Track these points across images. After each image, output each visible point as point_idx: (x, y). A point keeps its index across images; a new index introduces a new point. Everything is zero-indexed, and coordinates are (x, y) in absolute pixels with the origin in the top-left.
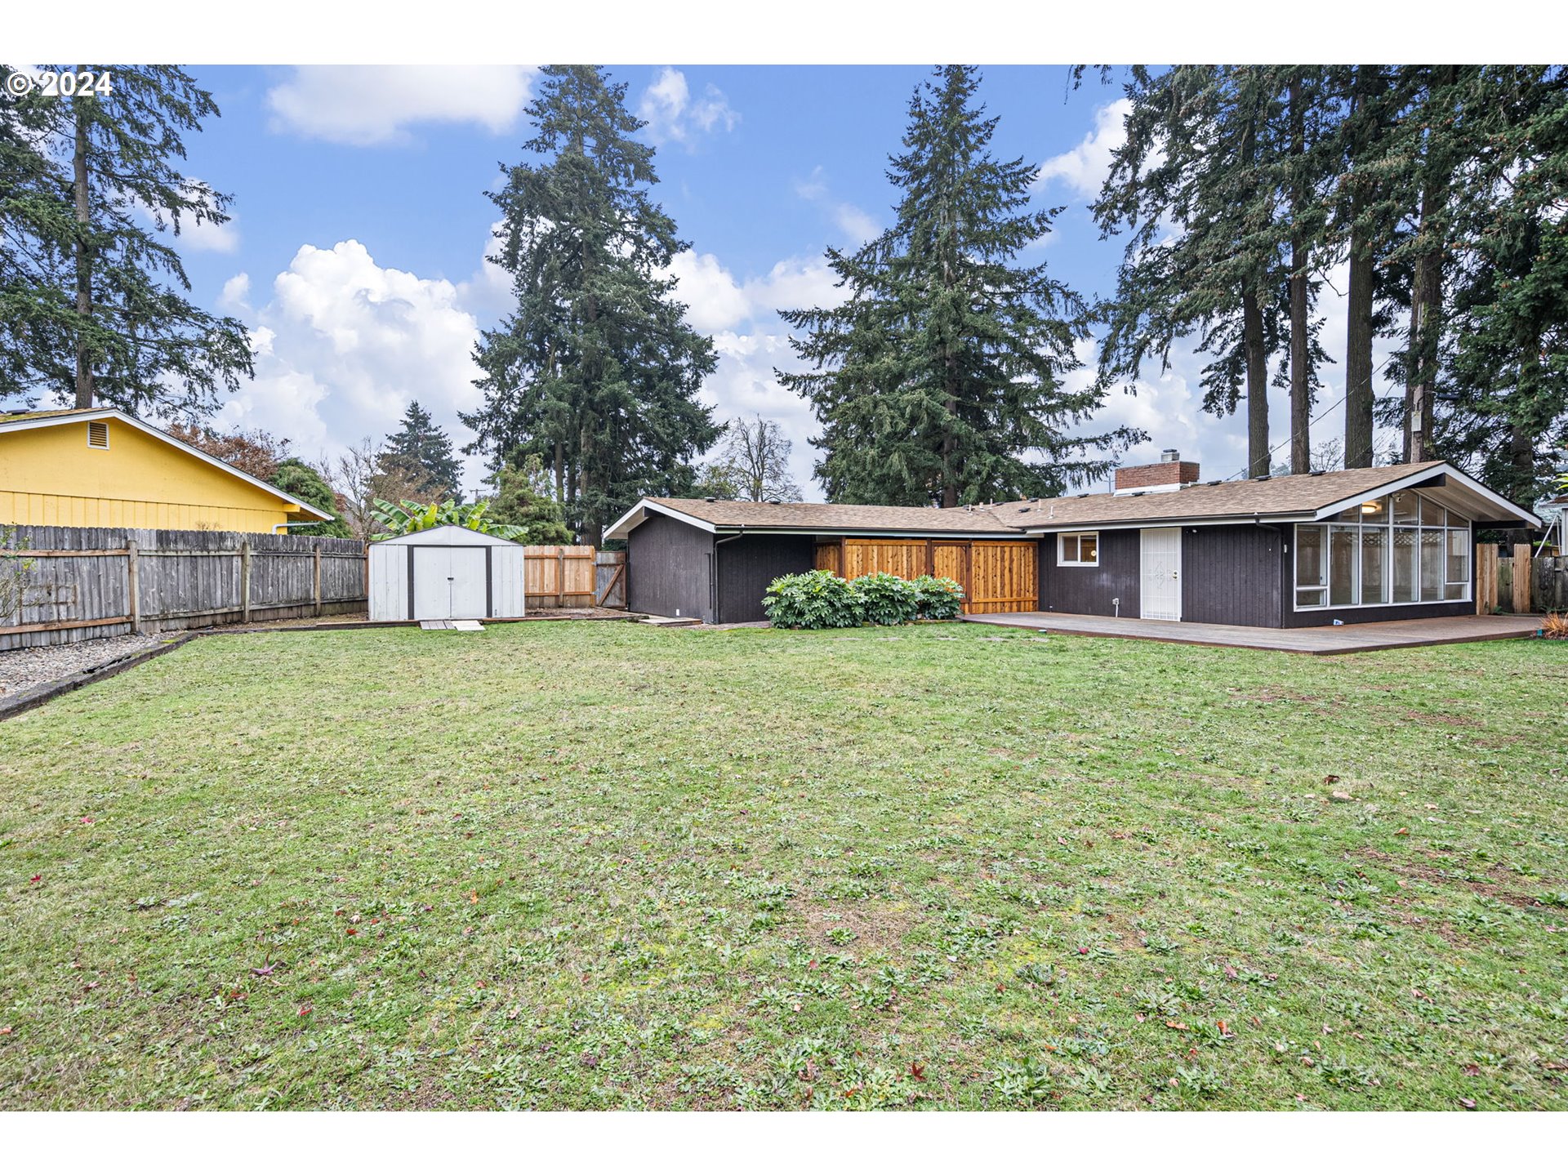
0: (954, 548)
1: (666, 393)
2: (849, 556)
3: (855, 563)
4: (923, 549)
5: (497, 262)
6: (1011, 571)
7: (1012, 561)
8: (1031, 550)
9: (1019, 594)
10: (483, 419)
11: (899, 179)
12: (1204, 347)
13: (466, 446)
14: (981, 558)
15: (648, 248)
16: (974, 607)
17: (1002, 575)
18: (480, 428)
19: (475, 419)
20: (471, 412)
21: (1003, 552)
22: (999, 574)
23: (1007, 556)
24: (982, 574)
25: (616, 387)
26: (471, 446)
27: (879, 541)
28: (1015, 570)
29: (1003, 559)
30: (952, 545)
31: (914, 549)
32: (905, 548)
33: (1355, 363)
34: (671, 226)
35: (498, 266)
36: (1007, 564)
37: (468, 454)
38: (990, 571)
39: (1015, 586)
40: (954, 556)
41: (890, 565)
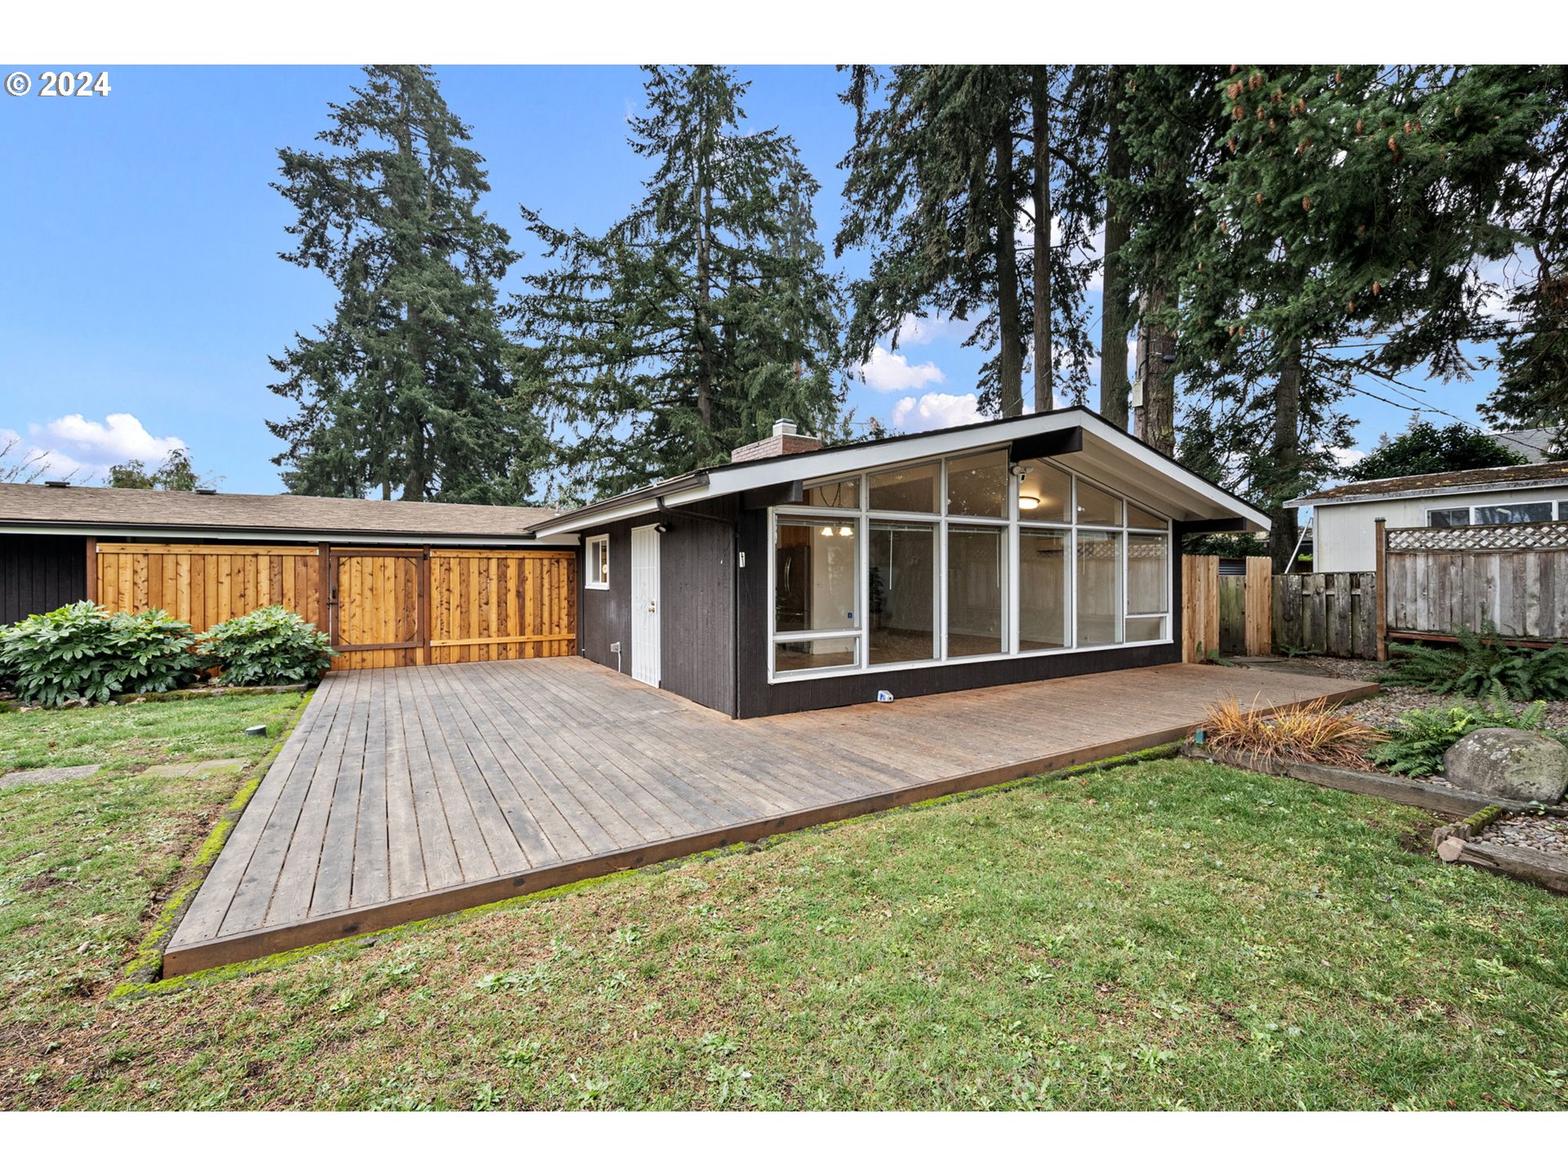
0: (390, 561)
1: (481, 401)
2: (110, 574)
3: (126, 587)
4: (314, 564)
5: (290, 259)
6: (520, 595)
7: (522, 580)
8: (564, 564)
9: (539, 630)
10: (294, 428)
11: (642, 148)
12: (972, 340)
13: (276, 456)
14: (455, 577)
15: (482, 258)
16: (435, 654)
17: (502, 603)
18: (291, 437)
19: (285, 428)
20: (281, 422)
21: (505, 567)
22: (494, 599)
23: (512, 572)
24: (455, 600)
25: (413, 393)
26: (282, 456)
27: (195, 549)
28: (529, 593)
29: (502, 577)
30: (385, 555)
31: (289, 564)
32: (264, 562)
33: (1108, 347)
34: (503, 236)
35: (293, 264)
36: (512, 584)
37: (279, 464)
38: (474, 595)
39: (529, 619)
40: (390, 572)
41: (225, 590)
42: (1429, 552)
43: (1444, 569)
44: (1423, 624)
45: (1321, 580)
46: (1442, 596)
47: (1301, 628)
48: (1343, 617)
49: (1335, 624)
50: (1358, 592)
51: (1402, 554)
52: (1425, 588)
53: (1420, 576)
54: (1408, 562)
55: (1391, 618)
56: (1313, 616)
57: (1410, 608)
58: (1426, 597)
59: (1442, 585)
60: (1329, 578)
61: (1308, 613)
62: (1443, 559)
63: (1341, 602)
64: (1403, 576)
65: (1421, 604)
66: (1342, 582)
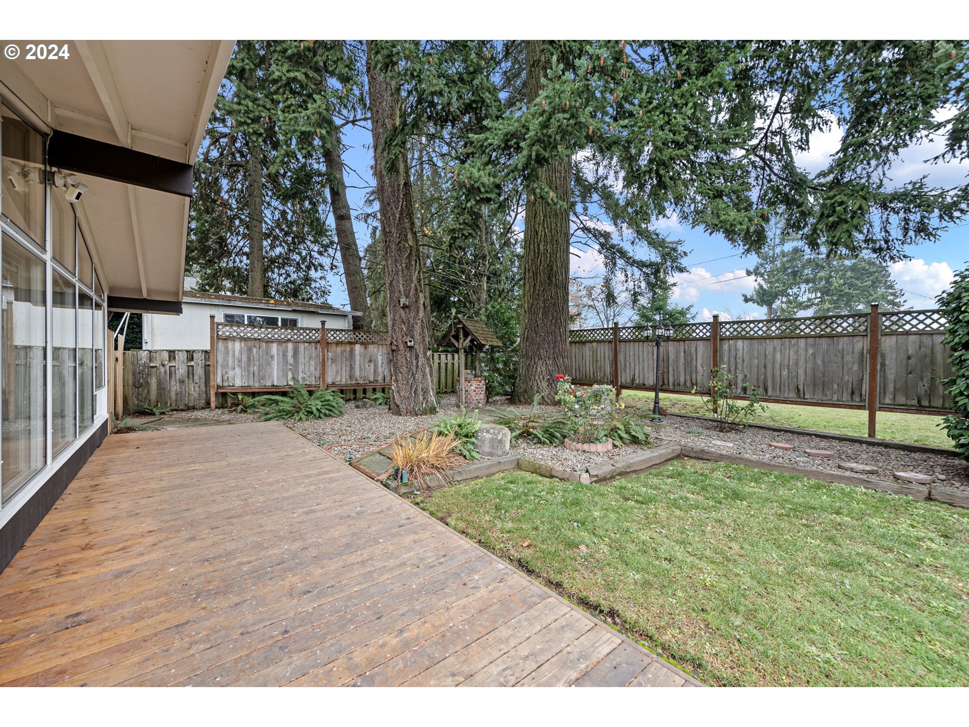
42: (242, 339)
43: (250, 350)
44: (238, 383)
45: (166, 355)
46: (249, 366)
47: (148, 392)
48: (182, 382)
49: (175, 387)
50: (192, 363)
51: (226, 339)
52: (240, 361)
53: (237, 354)
54: (230, 344)
55: (219, 381)
56: (159, 383)
57: (231, 373)
58: (240, 366)
59: (249, 359)
60: (172, 354)
61: (153, 382)
62: (250, 343)
63: (181, 371)
64: (227, 353)
65: (238, 370)
66: (181, 357)
